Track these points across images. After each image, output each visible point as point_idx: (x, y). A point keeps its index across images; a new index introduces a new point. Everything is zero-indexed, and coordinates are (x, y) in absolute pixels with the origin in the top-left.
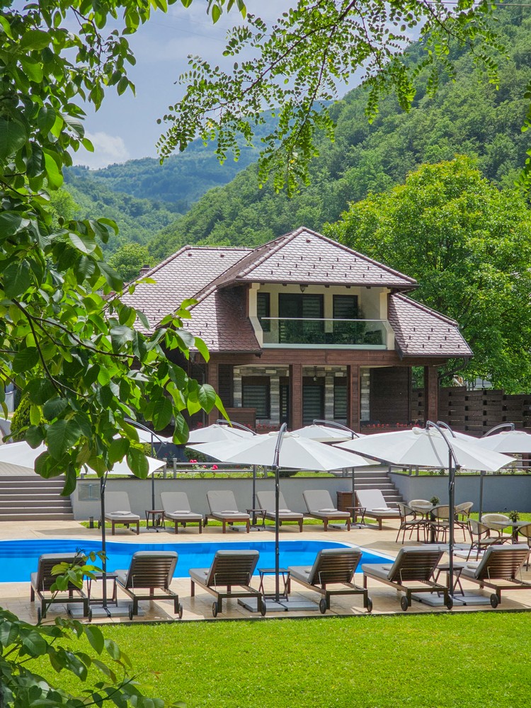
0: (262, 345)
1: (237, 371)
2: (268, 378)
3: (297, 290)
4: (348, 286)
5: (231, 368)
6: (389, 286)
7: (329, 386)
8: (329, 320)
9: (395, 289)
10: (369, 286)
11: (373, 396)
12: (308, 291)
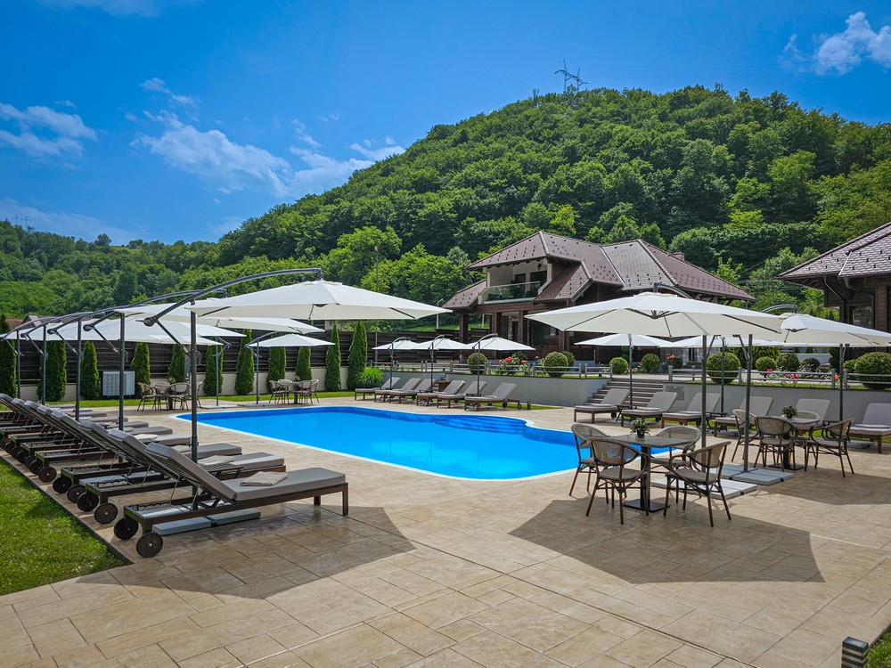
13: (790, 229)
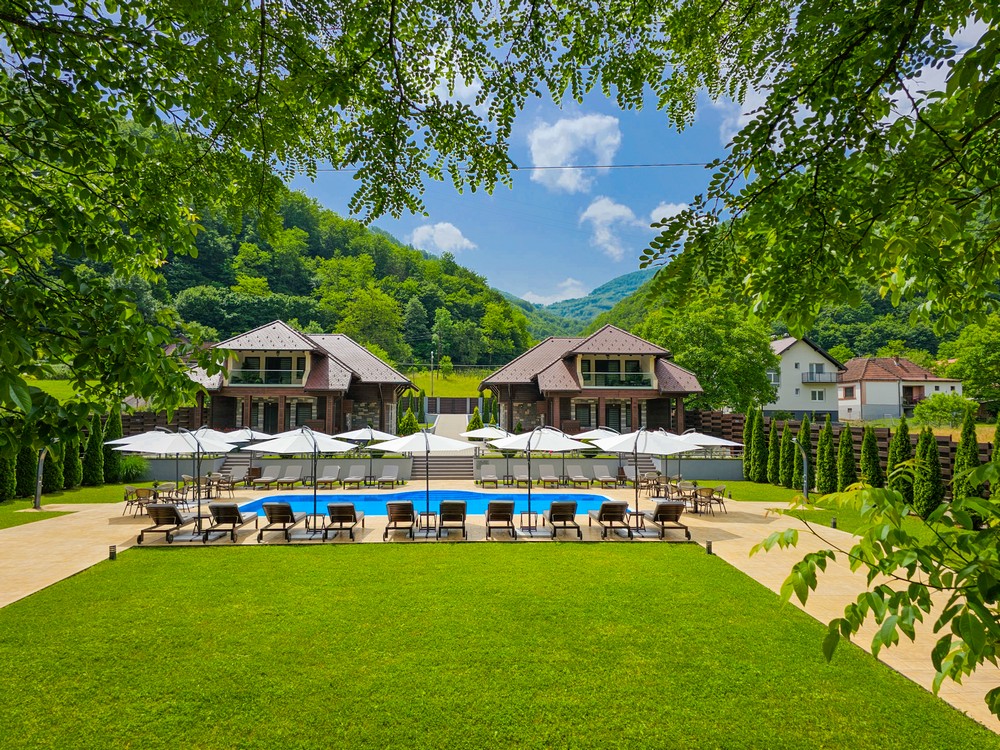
0: (583, 387)
1: (572, 401)
2: (590, 405)
3: (605, 358)
4: (631, 355)
5: (569, 399)
6: (654, 354)
7: (623, 409)
8: (623, 373)
9: (658, 357)
10: (642, 355)
11: (648, 415)
12: (611, 358)
13: (294, 302)
